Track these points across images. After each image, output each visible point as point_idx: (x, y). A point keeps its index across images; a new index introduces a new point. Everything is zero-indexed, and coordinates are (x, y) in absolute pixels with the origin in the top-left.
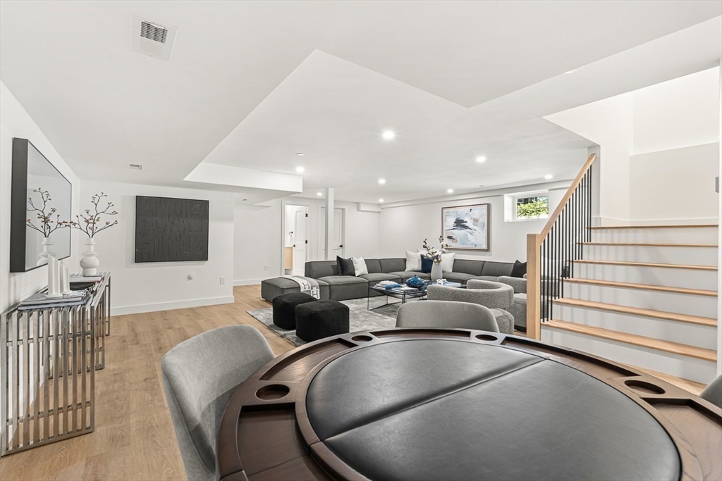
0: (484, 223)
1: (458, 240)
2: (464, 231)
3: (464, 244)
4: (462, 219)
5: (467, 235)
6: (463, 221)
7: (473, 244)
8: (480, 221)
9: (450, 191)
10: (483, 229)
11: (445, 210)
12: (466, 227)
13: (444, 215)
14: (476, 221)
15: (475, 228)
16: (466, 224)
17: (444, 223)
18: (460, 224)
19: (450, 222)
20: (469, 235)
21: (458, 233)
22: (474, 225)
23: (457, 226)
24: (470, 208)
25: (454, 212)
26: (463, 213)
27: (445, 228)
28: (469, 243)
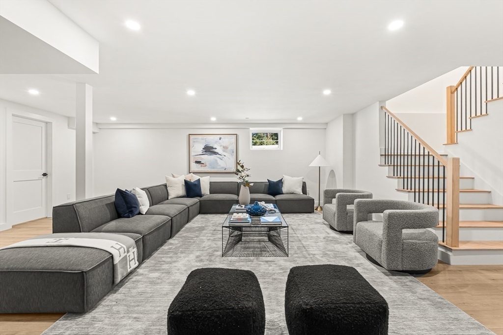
0: (233, 150)
1: (207, 164)
2: (214, 157)
3: (214, 168)
4: (211, 145)
5: (216, 160)
6: (212, 148)
7: (222, 168)
8: (230, 148)
9: (213, 119)
10: (232, 155)
11: (192, 137)
12: (216, 153)
13: (191, 142)
14: (225, 148)
15: (225, 154)
16: (216, 151)
17: (192, 149)
18: (209, 150)
19: (198, 148)
20: (219, 160)
21: (206, 158)
22: (224, 151)
23: (205, 152)
24: (219, 136)
25: (202, 139)
26: (212, 141)
27: (192, 154)
28: (218, 167)
